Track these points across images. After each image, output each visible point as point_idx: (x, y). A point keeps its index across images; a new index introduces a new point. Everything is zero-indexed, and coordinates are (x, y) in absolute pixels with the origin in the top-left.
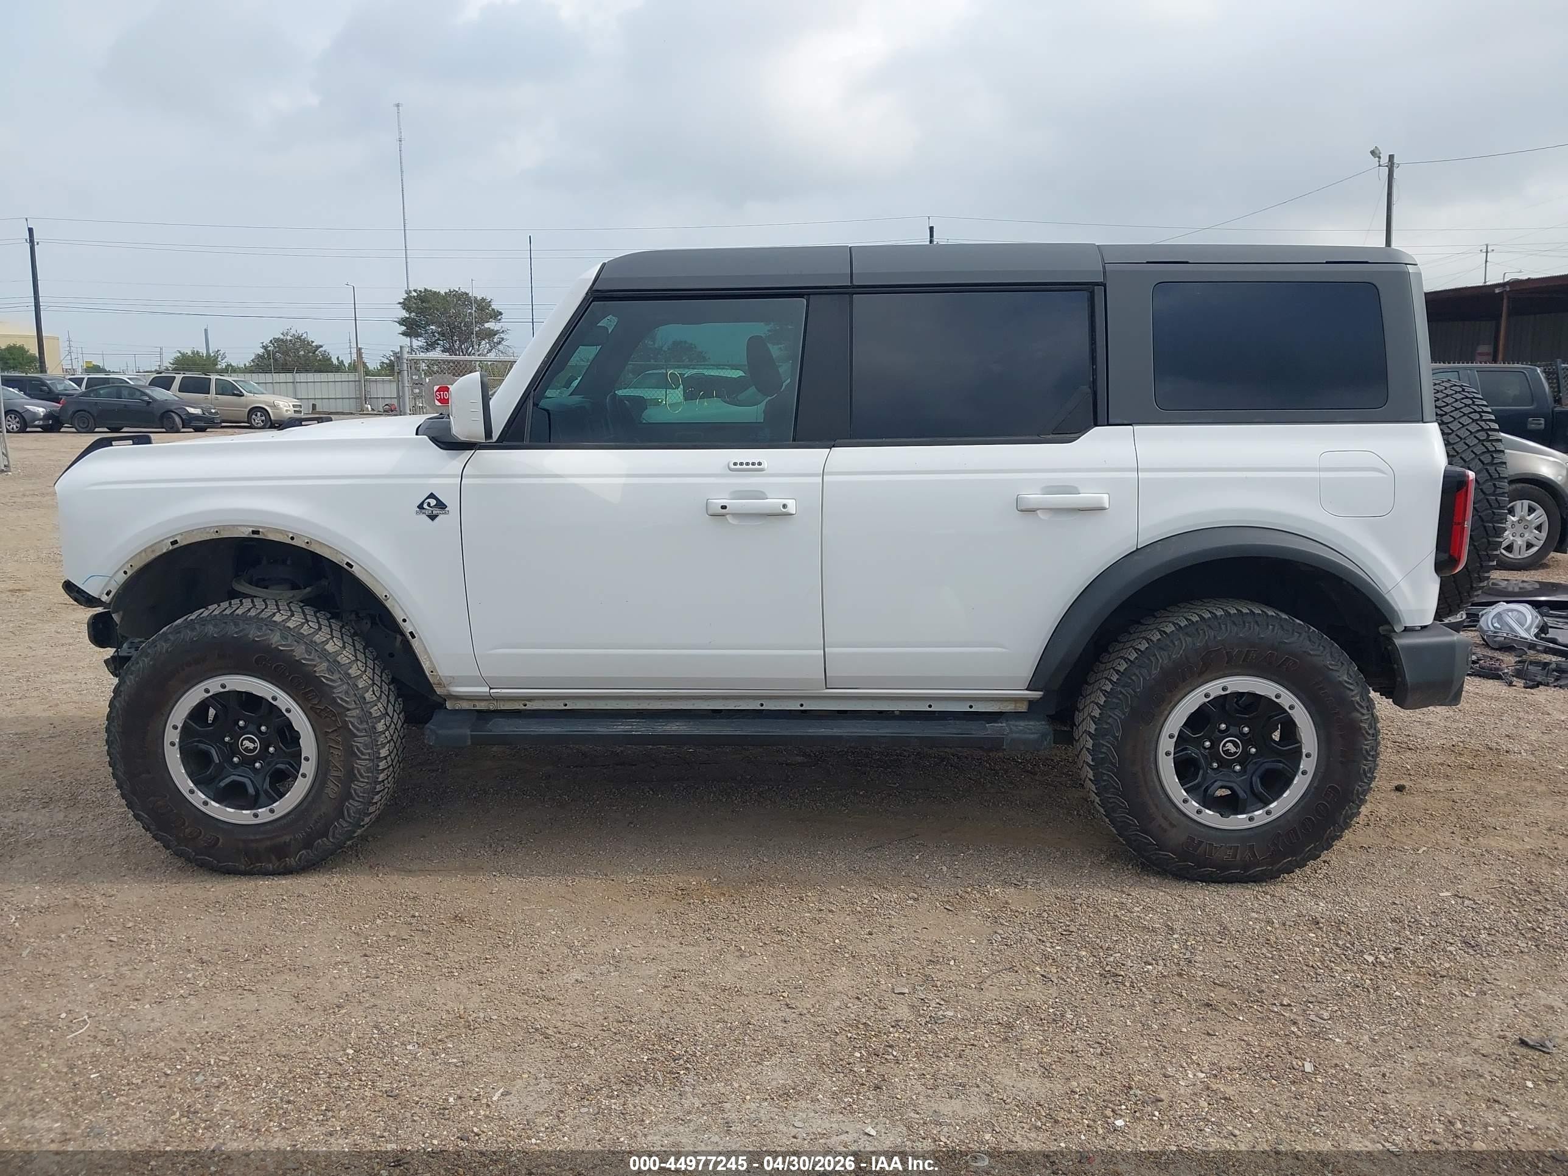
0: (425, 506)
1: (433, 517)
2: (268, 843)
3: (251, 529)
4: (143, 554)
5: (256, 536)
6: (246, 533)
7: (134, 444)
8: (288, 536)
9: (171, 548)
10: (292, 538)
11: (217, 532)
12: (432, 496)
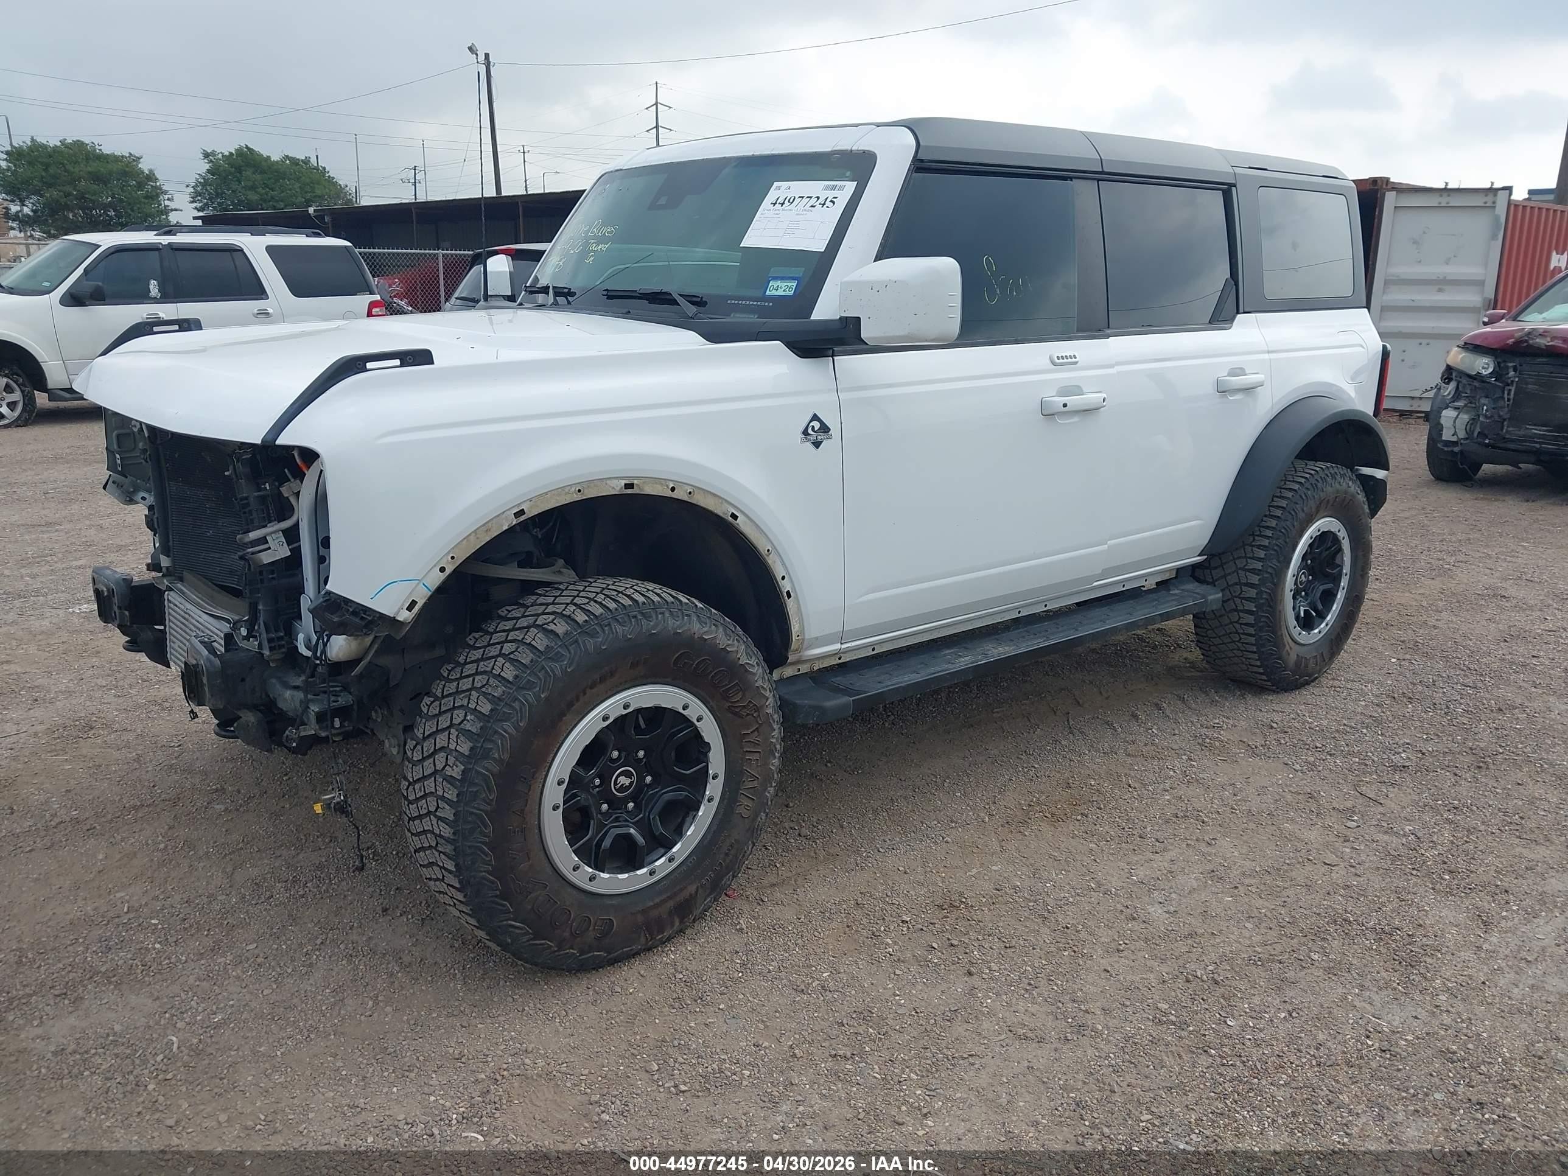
0: (810, 431)
1: (817, 444)
2: (671, 904)
3: (623, 482)
4: (472, 537)
5: (629, 491)
6: (616, 487)
7: (402, 365)
8: (667, 486)
9: (514, 523)
10: (673, 489)
11: (579, 491)
12: (815, 418)
